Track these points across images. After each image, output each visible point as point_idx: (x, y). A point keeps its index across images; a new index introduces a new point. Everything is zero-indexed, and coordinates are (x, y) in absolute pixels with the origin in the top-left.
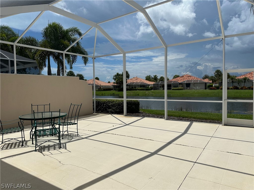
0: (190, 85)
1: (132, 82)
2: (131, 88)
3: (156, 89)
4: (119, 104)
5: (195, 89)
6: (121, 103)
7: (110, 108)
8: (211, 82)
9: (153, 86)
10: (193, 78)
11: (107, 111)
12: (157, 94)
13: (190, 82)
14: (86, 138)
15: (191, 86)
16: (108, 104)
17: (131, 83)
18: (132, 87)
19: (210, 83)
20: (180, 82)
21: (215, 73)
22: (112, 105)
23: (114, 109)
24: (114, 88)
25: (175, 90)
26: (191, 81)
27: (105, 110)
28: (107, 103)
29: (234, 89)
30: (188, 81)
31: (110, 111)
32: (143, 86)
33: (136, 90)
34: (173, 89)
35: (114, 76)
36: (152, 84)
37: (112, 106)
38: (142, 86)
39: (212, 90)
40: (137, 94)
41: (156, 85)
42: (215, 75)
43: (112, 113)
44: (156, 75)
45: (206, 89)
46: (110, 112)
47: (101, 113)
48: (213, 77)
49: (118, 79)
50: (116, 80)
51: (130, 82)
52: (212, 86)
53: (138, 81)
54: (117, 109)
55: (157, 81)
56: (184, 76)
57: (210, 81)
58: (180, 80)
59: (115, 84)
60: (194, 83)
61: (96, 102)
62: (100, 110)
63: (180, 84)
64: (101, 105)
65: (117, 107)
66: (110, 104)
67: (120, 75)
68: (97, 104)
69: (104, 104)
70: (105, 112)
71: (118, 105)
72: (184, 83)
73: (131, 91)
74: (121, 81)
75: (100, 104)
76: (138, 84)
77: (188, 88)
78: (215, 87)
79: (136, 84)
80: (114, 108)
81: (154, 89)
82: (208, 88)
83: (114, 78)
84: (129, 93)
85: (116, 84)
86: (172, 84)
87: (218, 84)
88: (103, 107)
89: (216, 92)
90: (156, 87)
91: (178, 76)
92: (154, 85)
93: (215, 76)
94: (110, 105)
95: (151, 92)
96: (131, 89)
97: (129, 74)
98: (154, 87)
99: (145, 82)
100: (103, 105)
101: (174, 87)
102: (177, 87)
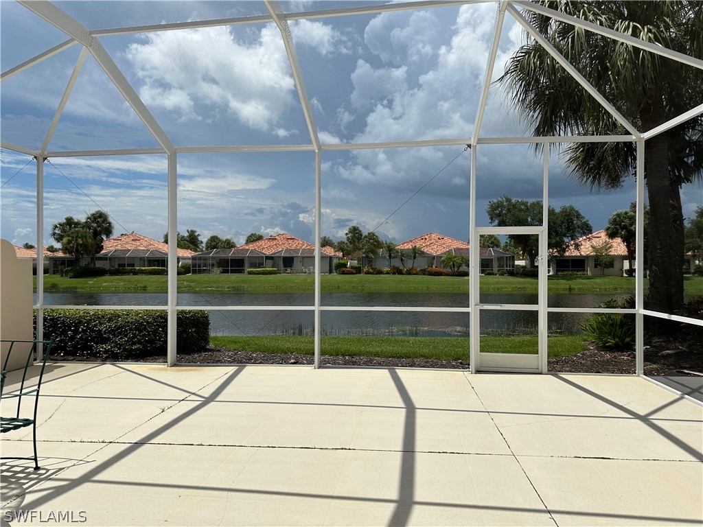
0: (293, 262)
1: (119, 247)
2: (117, 267)
3: (200, 272)
4: (141, 324)
5: (305, 273)
6: (148, 322)
7: (104, 341)
8: (341, 254)
9: (190, 262)
10: (298, 244)
11: (92, 350)
12: (206, 285)
13: (294, 255)
14: (87, 478)
15: (297, 264)
16: (96, 326)
17: (116, 251)
18: (119, 265)
19: (339, 258)
20: (268, 252)
21: (347, 234)
22: (112, 332)
23: (121, 345)
24: (55, 265)
25: (255, 274)
26: (296, 250)
27: (83, 349)
28: (88, 322)
29: (394, 274)
30: (287, 250)
31: (106, 352)
32: (158, 261)
33: (135, 273)
34: (250, 273)
35: (56, 227)
36: (185, 255)
37: (114, 332)
38: (155, 261)
39: (346, 276)
40: (139, 285)
41: (200, 259)
42: (348, 238)
43: (113, 357)
44: (194, 229)
45: (331, 272)
46: (105, 356)
47: (68, 360)
48: (344, 243)
49: (73, 237)
50: (65, 240)
51: (113, 249)
52: (345, 265)
53: (139, 246)
54: (134, 343)
55: (198, 247)
56: (277, 237)
57: (337, 254)
58: (267, 249)
59: (60, 254)
60: (303, 257)
61: (45, 319)
62: (64, 349)
63: (268, 258)
64: (64, 333)
65: (135, 336)
66: (101, 324)
67: (77, 224)
68: (49, 327)
69: (77, 327)
70: (83, 355)
71: (136, 329)
72: (277, 255)
73: (117, 277)
74: (81, 245)
75: (60, 327)
76: (142, 255)
77: (289, 270)
78: (352, 267)
79: (134, 255)
80: (121, 338)
81: (194, 272)
82: (336, 269)
83: (54, 234)
84: (111, 284)
85: (65, 253)
86: (248, 257)
87: (356, 262)
88: (72, 338)
89: (355, 279)
90: (200, 266)
91: (260, 238)
92: (194, 258)
93: (348, 240)
94: (103, 328)
95: (187, 281)
96: (117, 269)
97: (110, 223)
98: (194, 266)
99: (166, 249)
100: (76, 332)
101: (251, 266)
102: (259, 267)
